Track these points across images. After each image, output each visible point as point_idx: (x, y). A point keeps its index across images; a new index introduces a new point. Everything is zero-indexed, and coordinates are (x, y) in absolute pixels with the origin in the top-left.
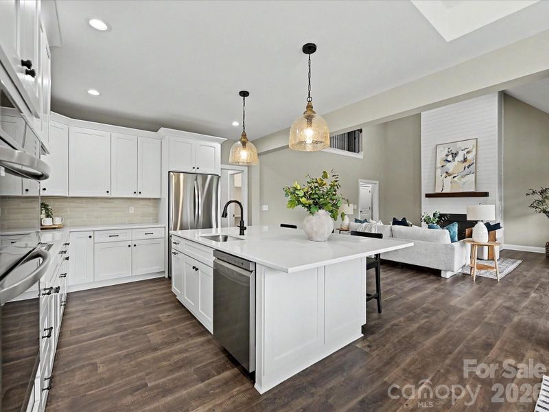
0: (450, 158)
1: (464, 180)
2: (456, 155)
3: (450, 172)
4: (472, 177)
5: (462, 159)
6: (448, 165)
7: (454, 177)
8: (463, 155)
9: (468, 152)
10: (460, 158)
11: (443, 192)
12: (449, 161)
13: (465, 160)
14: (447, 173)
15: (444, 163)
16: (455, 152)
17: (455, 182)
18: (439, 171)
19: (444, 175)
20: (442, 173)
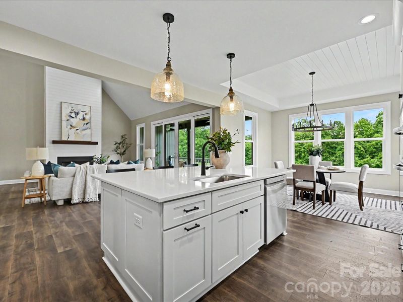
0: (73, 115)
1: (84, 132)
2: (77, 114)
3: (73, 125)
4: (89, 131)
5: (82, 118)
6: (72, 120)
7: (77, 130)
8: (82, 115)
9: (86, 114)
10: (80, 116)
11: (69, 140)
12: (73, 118)
13: (84, 119)
14: (71, 126)
15: (68, 118)
16: (77, 111)
17: (78, 133)
18: (64, 123)
19: (69, 127)
20: (67, 125)
